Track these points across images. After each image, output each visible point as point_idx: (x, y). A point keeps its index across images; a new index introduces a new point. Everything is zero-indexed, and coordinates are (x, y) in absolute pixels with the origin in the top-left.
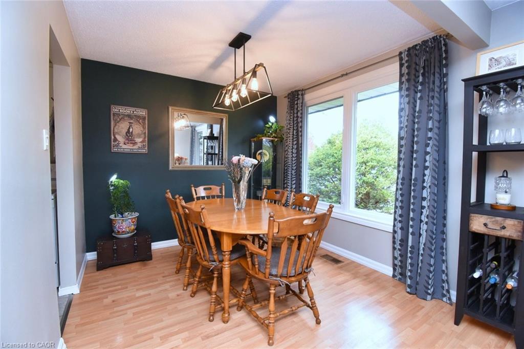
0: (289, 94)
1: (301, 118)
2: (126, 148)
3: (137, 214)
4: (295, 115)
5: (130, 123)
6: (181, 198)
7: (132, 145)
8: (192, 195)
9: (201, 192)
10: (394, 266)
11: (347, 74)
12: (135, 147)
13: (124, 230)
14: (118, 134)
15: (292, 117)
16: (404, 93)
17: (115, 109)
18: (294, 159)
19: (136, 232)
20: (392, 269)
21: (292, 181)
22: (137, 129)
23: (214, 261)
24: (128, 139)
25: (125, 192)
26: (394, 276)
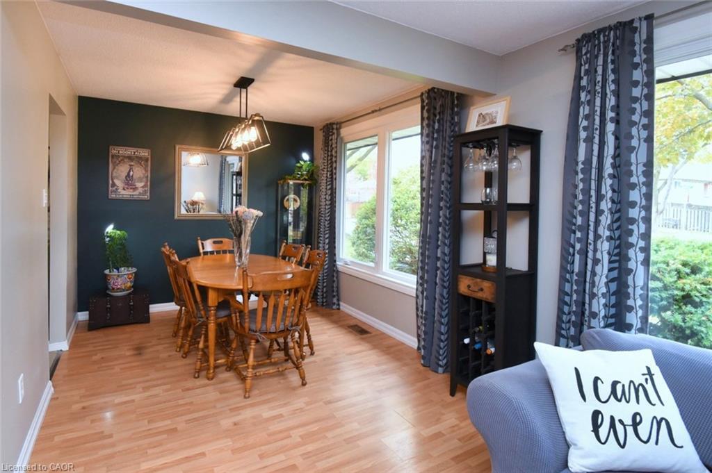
0: (324, 127)
1: (336, 157)
2: (125, 193)
3: (134, 270)
4: (329, 154)
5: (130, 165)
6: (174, 251)
7: (131, 190)
8: (198, 250)
9: (209, 246)
10: (419, 336)
11: (380, 110)
12: (135, 193)
13: (119, 287)
14: (117, 178)
15: (326, 155)
16: (425, 139)
17: (114, 150)
18: (327, 207)
19: (132, 289)
20: (416, 340)
21: (325, 235)
22: (138, 172)
23: (202, 317)
24: (127, 184)
25: (122, 244)
26: (419, 348)
